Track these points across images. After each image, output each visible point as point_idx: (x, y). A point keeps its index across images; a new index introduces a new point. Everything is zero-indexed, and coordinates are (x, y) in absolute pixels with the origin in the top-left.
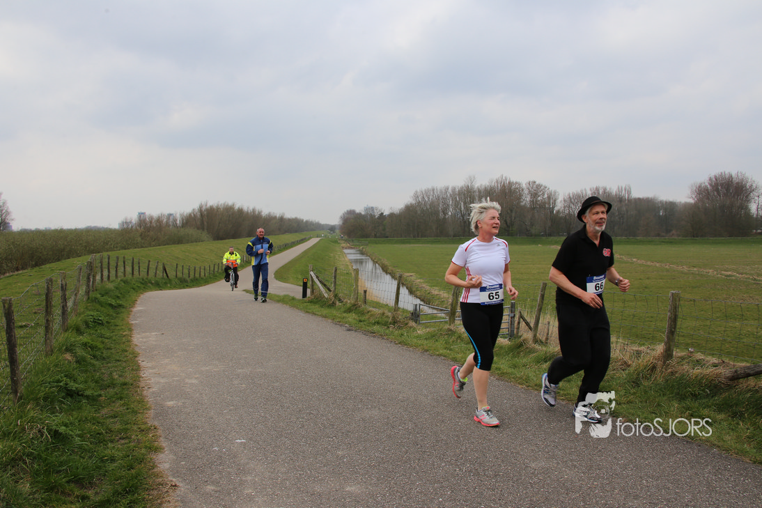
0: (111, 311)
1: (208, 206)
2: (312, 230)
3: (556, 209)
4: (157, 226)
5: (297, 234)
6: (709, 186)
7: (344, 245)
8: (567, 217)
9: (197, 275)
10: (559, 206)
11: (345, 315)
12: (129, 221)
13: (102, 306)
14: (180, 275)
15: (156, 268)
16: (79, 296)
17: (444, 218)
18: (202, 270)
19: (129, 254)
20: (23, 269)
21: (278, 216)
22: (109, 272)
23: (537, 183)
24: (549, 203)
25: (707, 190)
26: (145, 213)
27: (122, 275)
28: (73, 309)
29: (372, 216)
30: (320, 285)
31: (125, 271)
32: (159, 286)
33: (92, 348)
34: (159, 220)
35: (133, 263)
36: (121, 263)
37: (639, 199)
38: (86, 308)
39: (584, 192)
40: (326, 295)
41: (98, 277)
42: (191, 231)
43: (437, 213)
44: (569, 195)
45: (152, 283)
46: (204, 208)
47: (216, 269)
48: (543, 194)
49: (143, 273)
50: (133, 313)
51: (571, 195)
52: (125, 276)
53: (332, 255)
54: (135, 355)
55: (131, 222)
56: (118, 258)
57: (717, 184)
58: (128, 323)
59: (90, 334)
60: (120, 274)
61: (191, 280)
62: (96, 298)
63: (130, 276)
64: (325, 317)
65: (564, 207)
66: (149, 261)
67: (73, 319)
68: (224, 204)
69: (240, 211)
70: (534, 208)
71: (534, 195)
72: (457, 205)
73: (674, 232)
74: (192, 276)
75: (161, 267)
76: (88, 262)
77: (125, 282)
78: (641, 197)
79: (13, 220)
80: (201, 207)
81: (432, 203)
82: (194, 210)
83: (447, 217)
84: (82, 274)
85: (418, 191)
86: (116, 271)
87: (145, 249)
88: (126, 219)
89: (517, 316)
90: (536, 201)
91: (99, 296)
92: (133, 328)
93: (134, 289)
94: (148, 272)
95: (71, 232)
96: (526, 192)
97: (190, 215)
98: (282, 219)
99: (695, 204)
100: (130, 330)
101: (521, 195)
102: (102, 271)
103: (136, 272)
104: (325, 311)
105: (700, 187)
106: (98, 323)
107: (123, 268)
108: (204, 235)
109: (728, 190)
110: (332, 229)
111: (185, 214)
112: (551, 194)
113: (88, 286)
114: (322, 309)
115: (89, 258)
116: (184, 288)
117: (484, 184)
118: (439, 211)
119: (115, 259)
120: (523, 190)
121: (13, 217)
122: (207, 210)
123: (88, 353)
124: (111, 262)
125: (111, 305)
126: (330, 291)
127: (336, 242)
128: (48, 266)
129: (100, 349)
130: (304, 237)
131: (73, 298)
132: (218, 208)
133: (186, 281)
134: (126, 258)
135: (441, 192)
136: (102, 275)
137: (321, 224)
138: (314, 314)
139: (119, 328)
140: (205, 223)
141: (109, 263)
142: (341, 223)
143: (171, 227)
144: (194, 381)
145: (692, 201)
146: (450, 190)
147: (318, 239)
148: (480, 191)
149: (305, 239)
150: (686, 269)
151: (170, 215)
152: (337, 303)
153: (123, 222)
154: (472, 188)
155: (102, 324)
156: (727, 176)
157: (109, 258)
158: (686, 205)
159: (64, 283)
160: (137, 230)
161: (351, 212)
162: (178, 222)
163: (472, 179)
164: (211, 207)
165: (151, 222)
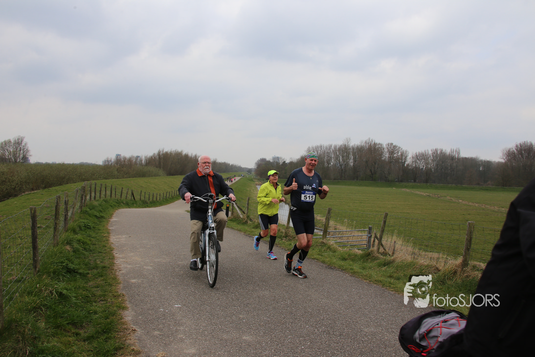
0: (96, 221)
1: (164, 151)
2: (236, 171)
3: (406, 163)
4: (128, 164)
6: (515, 151)
7: (257, 183)
8: (414, 169)
9: (155, 199)
10: (409, 161)
11: (253, 230)
12: (109, 160)
13: (90, 216)
14: (143, 198)
15: (127, 193)
16: (75, 209)
17: (328, 167)
18: (158, 196)
19: (109, 182)
20: (36, 189)
22: (95, 194)
23: (394, 144)
24: (402, 159)
25: (514, 153)
26: (120, 155)
27: (104, 196)
28: (71, 217)
29: (278, 163)
30: (238, 209)
31: (106, 194)
32: (128, 205)
33: (84, 243)
34: (130, 160)
35: (111, 189)
36: (103, 189)
37: (466, 158)
38: (80, 217)
39: (427, 152)
40: (241, 216)
41: (88, 197)
42: (152, 169)
43: (323, 163)
44: (416, 153)
45: (124, 203)
46: (161, 153)
47: (168, 196)
48: (398, 152)
49: (118, 196)
50: (110, 222)
51: (418, 154)
52: (106, 197)
53: (248, 189)
54: (112, 250)
55: (111, 161)
56: (101, 185)
57: (521, 150)
58: (107, 229)
59: (82, 234)
60: (103, 196)
61: (150, 202)
62: (86, 211)
63: (109, 197)
64: (240, 230)
65: (413, 162)
66: (122, 188)
67: (71, 224)
68: (176, 150)
69: (186, 156)
70: (391, 162)
71: (392, 153)
72: (337, 158)
73: (489, 182)
74: (151, 198)
75: (130, 192)
76: (82, 187)
77: (106, 201)
78: (467, 156)
79: (31, 156)
80: (159, 152)
81: (320, 155)
82: (154, 154)
83: (330, 165)
84: (78, 194)
85: (311, 147)
86: (100, 193)
87: (121, 180)
88: (108, 159)
89: (373, 236)
90: (393, 157)
91: (88, 210)
92: (110, 232)
93: (111, 206)
94: (121, 195)
95: (69, 165)
96: (386, 150)
97: (152, 157)
98: (215, 163)
99: (505, 162)
100: (109, 233)
101: (382, 153)
102: (91, 193)
103: (113, 195)
104: (240, 227)
105: (509, 151)
106: (87, 227)
107: (104, 192)
108: (161, 172)
109: (529, 154)
110: (249, 171)
111: (148, 157)
112: (403, 152)
113: (81, 202)
114: (239, 225)
115: (83, 184)
116: (145, 207)
117: (356, 144)
118: (324, 162)
119: (100, 186)
120: (383, 149)
121: (31, 154)
122: (163, 154)
123: (81, 246)
124: (97, 188)
125: (96, 216)
126: (244, 213)
127: (252, 180)
128: (54, 188)
129: (88, 244)
131: (71, 210)
132: (171, 153)
133: (147, 203)
134: (107, 185)
135: (326, 148)
136: (91, 196)
137: (242, 167)
138: (232, 228)
139: (101, 231)
140: (162, 164)
141: (95, 188)
142: (256, 167)
143: (139, 165)
144: (150, 268)
145: (503, 161)
146: (333, 147)
147: (240, 178)
148: (353, 149)
150: (496, 209)
151: (138, 157)
152: (249, 222)
153: (105, 161)
154: (348, 146)
155: (90, 228)
156: (529, 144)
157: (96, 185)
158: (499, 164)
159: (67, 199)
160: (114, 166)
161: (263, 160)
162: (143, 162)
163: (348, 140)
164: (167, 153)
165: (124, 161)
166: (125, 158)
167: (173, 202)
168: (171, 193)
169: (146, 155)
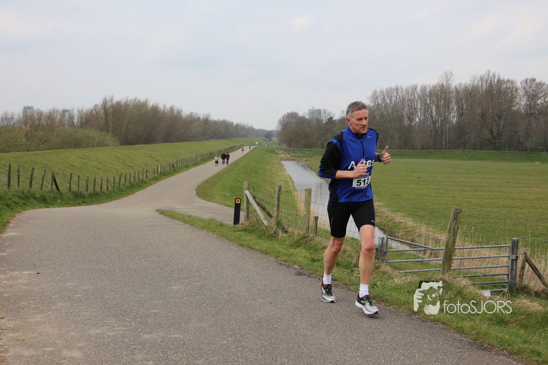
1: (115, 101)
2: (244, 136)
4: (47, 124)
5: (225, 140)
7: (283, 156)
9: (98, 189)
12: (10, 116)
14: (74, 187)
15: (43, 179)
18: (103, 182)
21: (201, 117)
23: (538, 81)
29: (319, 121)
32: (45, 201)
34: (50, 117)
40: (266, 223)
42: (93, 133)
45: (35, 198)
46: (109, 104)
47: (123, 182)
49: (25, 184)
53: (268, 168)
55: (12, 118)
61: (89, 194)
63: (6, 188)
66: (33, 169)
68: (135, 100)
69: (155, 109)
72: (426, 109)
74: (91, 189)
75: (49, 177)
80: (105, 103)
81: (395, 106)
82: (96, 106)
83: (413, 124)
85: (378, 90)
93: (8, 205)
94: (31, 183)
96: (521, 92)
97: (91, 112)
98: (206, 121)
103: (14, 182)
108: (109, 138)
110: (268, 135)
111: (85, 111)
114: (260, 241)
116: (79, 204)
118: (403, 117)
120: (516, 91)
122: (113, 107)
126: (271, 216)
127: (273, 152)
130: (233, 145)
132: (127, 105)
135: (407, 91)
137: (254, 129)
140: (111, 124)
142: (279, 129)
143: (67, 126)
146: (419, 89)
149: (235, 147)
151: (65, 111)
152: (281, 234)
154: (448, 87)
161: (293, 116)
162: (76, 121)
163: (448, 76)
164: (118, 104)
165: (40, 119)
166: (40, 113)
167: (133, 193)
168: (128, 176)
169: (81, 108)
